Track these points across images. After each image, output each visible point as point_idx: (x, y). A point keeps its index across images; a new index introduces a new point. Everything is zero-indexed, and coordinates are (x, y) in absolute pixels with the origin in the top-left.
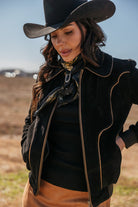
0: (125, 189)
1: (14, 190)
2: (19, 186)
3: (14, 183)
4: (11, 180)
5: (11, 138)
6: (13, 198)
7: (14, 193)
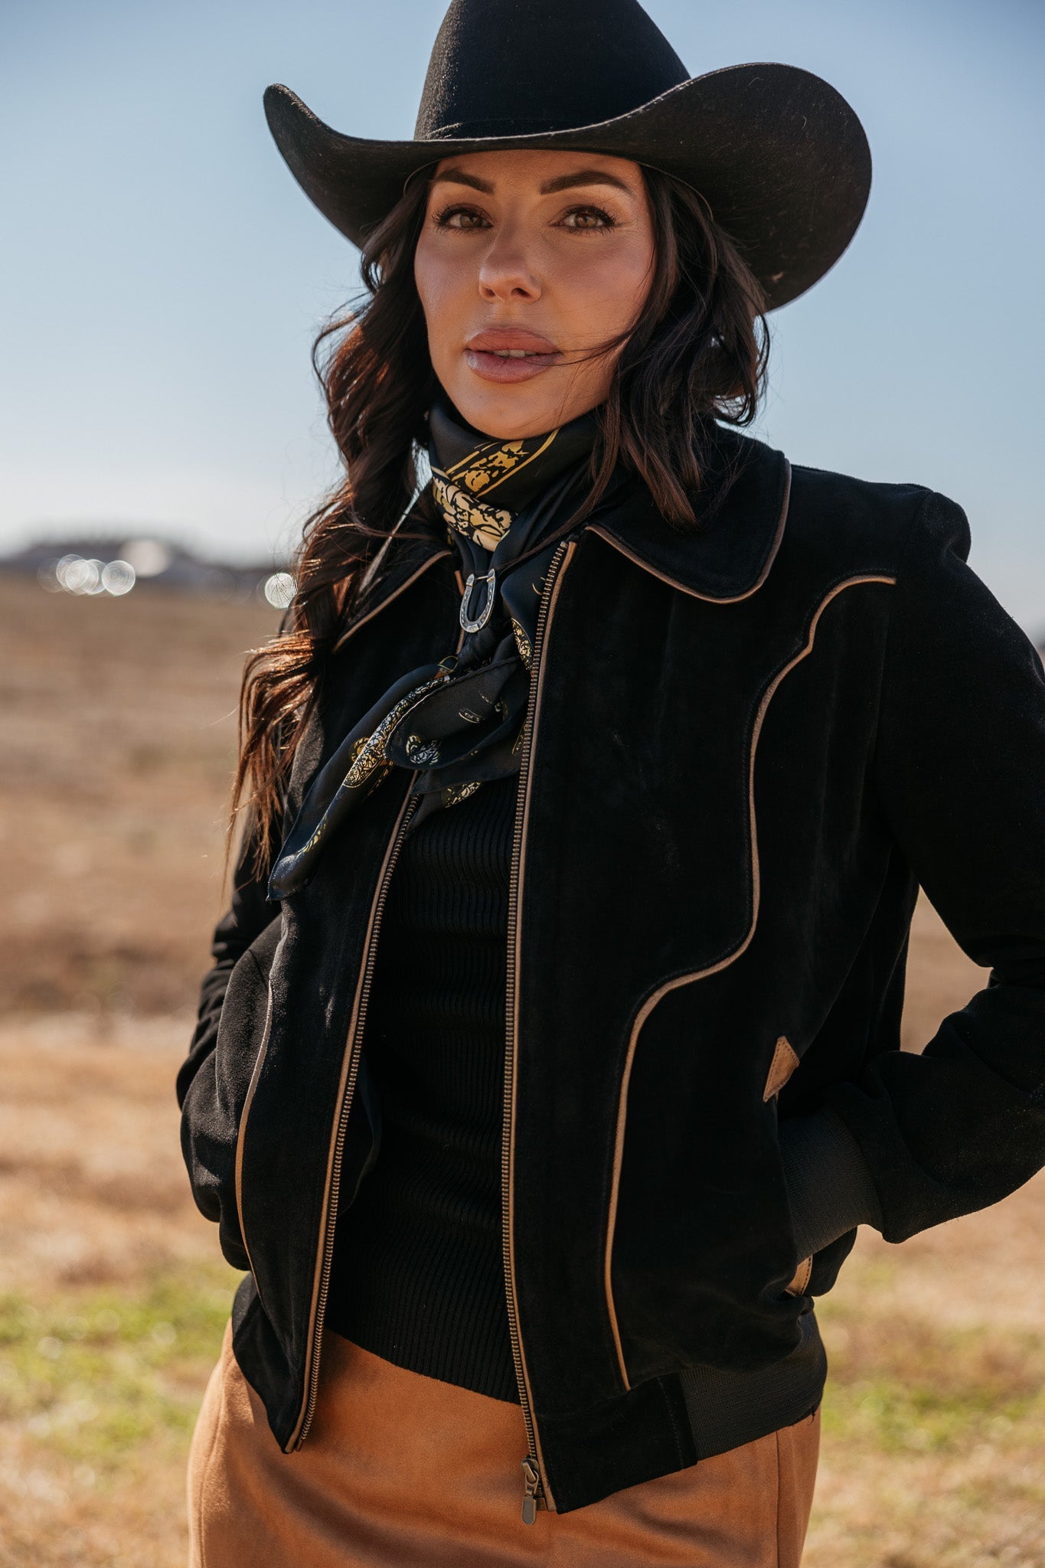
0: (926, 1405)
1: (116, 1413)
2: (155, 1384)
3: (124, 1361)
4: (100, 1340)
5: (103, 1034)
6: (111, 1469)
7: (117, 1436)
